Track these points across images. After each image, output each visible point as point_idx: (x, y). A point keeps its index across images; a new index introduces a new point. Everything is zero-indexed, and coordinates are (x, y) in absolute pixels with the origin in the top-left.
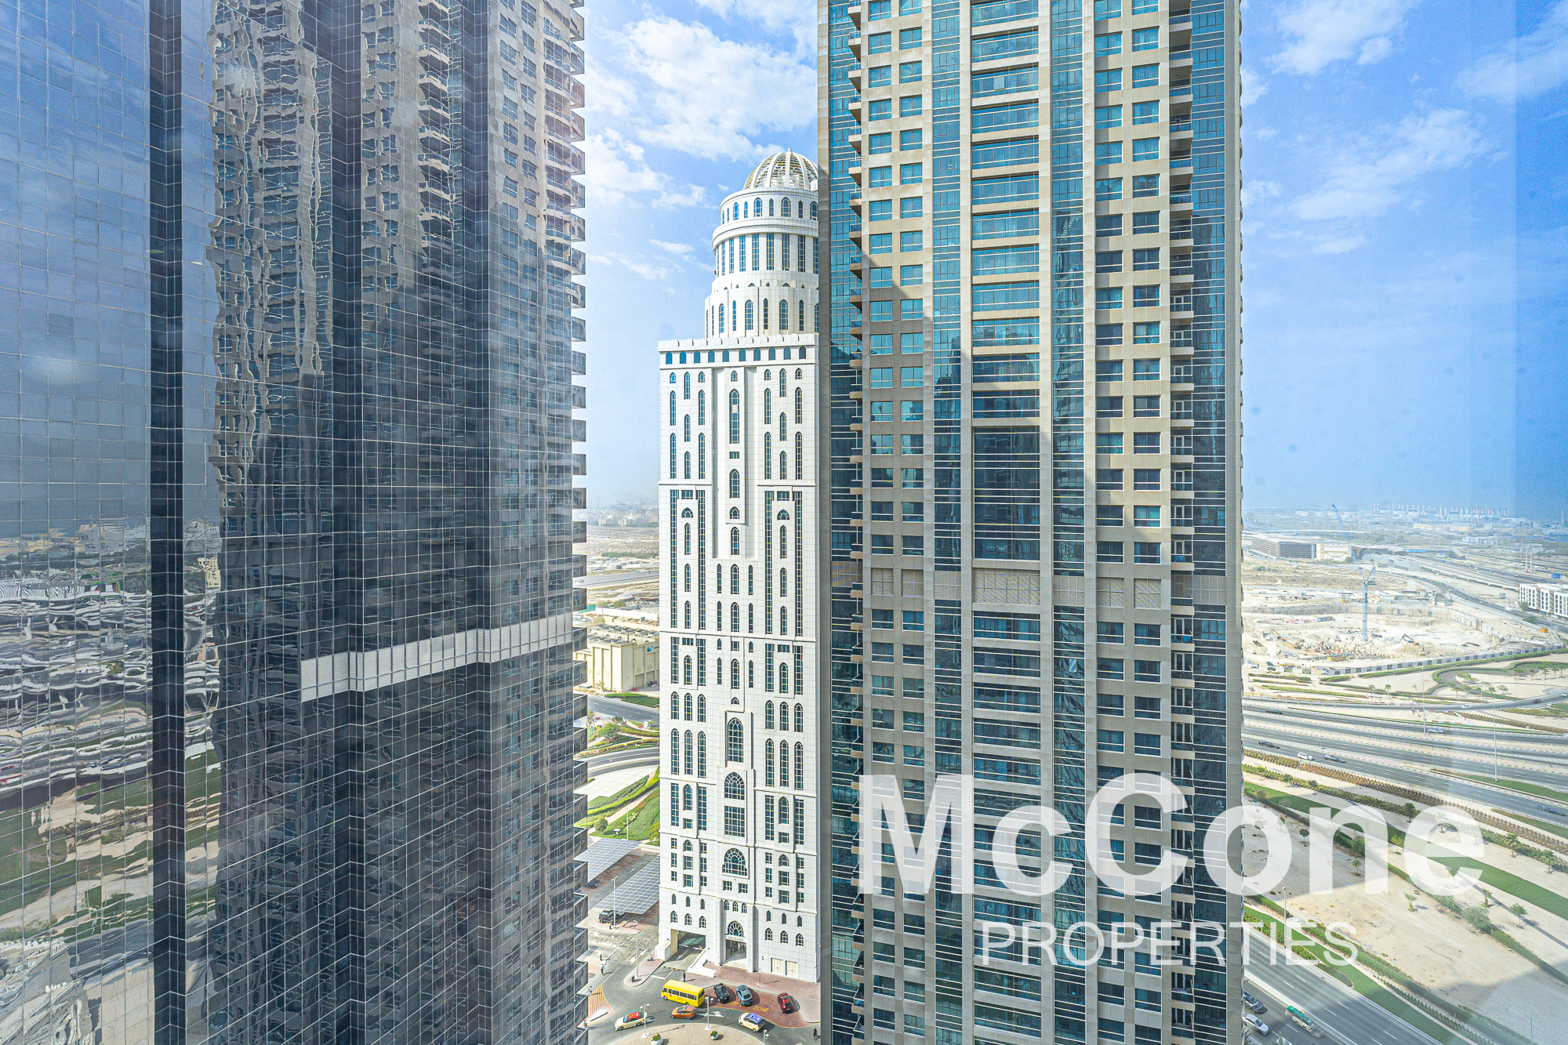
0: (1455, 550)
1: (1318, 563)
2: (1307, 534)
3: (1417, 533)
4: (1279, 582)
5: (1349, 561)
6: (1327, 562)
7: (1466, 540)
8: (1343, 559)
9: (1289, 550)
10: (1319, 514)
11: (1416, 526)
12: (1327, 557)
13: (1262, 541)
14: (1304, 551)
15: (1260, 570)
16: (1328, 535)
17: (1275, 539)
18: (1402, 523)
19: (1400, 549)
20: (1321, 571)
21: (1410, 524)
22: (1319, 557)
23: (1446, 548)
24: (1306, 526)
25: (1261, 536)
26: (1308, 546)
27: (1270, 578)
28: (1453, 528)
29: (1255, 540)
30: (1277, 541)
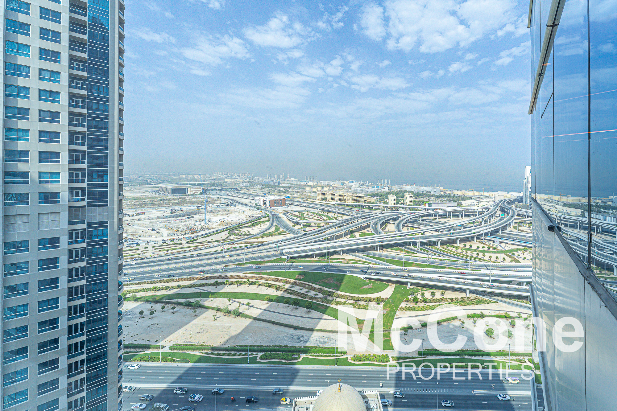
0: (238, 188)
1: (189, 195)
2: (184, 184)
3: (226, 182)
4: (171, 204)
5: (201, 194)
6: (192, 195)
7: (241, 184)
8: (199, 193)
9: (176, 191)
10: (190, 176)
11: (226, 180)
12: (192, 193)
13: (163, 188)
14: (183, 191)
15: (161, 200)
16: (193, 184)
17: (170, 187)
18: (221, 179)
19: (220, 188)
20: (189, 199)
21: (224, 179)
22: (189, 193)
23: (235, 187)
24: (184, 181)
25: (163, 186)
26: (185, 189)
27: (166, 204)
28: (238, 180)
29: (160, 187)
30: (171, 187)
